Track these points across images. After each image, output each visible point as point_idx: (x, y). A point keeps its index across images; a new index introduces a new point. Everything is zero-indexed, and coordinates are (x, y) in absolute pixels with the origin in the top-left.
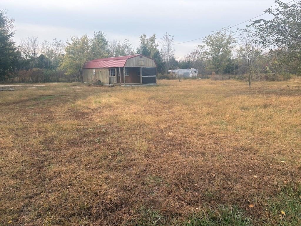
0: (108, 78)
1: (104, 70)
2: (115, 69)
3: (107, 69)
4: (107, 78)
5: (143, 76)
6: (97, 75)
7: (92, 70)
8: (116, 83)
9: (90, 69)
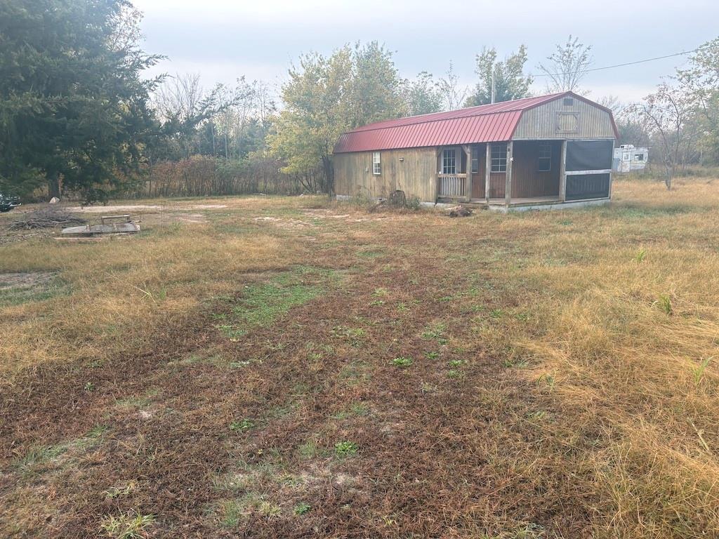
0: (432, 183)
1: (416, 156)
2: (468, 151)
3: (429, 153)
4: (425, 181)
5: (569, 173)
6: (387, 173)
7: (368, 157)
8: (467, 200)
9: (360, 154)
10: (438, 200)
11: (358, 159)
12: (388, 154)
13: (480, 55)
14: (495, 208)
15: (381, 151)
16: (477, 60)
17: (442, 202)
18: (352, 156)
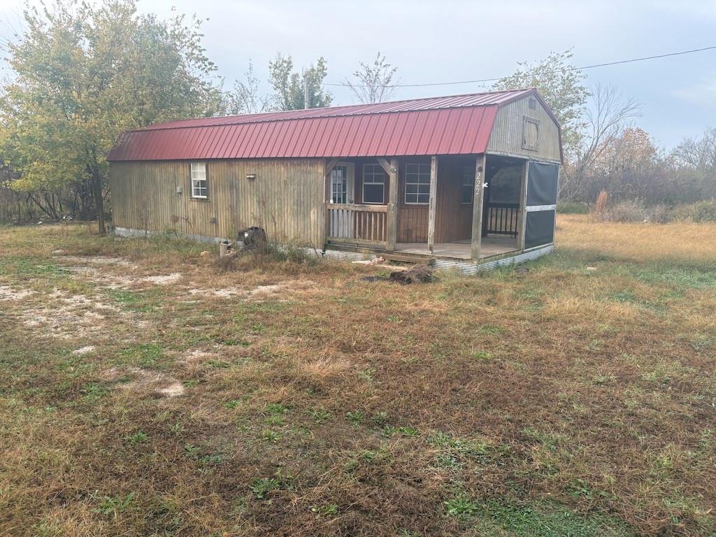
0: (315, 216)
1: (282, 171)
3: (312, 168)
5: (529, 209)
6: (222, 197)
7: (182, 170)
8: (391, 248)
9: (165, 165)
10: (328, 245)
11: (160, 173)
12: (223, 167)
13: (274, 63)
14: (448, 265)
15: (208, 161)
16: (270, 68)
17: (337, 249)
18: (147, 168)
